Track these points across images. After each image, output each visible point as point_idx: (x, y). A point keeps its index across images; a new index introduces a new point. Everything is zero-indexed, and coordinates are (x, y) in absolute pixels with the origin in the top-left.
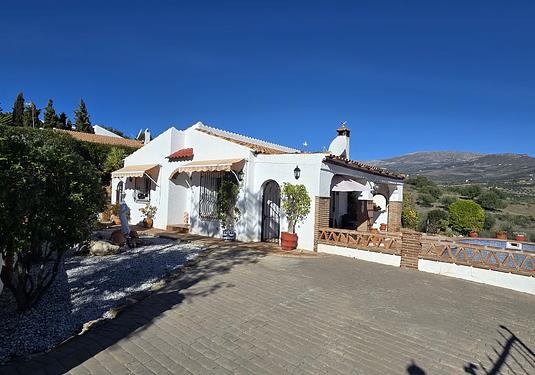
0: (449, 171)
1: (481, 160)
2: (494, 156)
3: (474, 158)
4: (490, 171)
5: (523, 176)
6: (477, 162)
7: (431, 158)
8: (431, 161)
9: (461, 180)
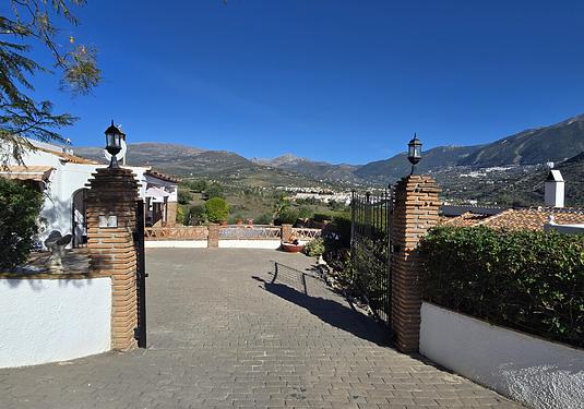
0: (175, 165)
1: (203, 155)
2: (212, 152)
3: (197, 153)
4: (210, 165)
5: (233, 171)
6: (200, 157)
7: (159, 149)
8: (159, 153)
9: (187, 173)
